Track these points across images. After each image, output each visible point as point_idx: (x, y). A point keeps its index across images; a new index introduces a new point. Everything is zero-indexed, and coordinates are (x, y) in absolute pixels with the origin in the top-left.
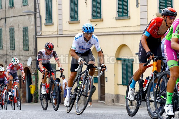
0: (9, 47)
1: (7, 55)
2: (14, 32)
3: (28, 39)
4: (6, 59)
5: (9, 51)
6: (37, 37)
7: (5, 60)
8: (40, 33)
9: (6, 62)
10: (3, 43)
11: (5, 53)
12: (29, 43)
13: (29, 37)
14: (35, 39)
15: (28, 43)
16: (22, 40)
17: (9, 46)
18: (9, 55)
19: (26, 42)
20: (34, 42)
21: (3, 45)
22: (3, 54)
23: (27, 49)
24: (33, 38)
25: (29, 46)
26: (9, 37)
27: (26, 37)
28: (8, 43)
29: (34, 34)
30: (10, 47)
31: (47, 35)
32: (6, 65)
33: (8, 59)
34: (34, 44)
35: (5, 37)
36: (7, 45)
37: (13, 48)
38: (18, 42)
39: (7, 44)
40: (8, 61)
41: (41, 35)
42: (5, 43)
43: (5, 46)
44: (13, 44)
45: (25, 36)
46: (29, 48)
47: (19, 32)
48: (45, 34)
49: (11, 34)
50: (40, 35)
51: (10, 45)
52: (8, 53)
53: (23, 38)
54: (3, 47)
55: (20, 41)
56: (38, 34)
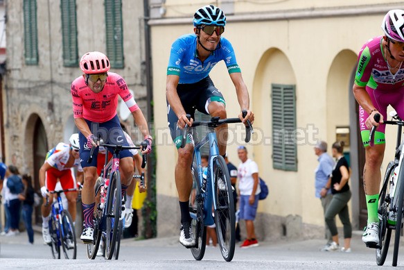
0: (61, 59)
1: (52, 82)
2: (76, 7)
3: (122, 30)
4: (50, 95)
5: (61, 70)
6: (150, 22)
7: (46, 101)
8: (161, 11)
9: (51, 106)
10: (39, 45)
11: (48, 78)
12: (126, 44)
13: (126, 23)
14: (143, 31)
15: (122, 43)
16: (103, 35)
17: (61, 53)
18: (60, 85)
19: (115, 41)
20: (140, 40)
21: (41, 49)
22: (39, 82)
23: (119, 62)
24: (138, 28)
25: (125, 54)
26: (59, 25)
27: (115, 24)
28: (58, 45)
29: (140, 13)
30: (64, 57)
31: (182, 17)
32: (50, 115)
33: (58, 95)
34: (141, 48)
35: (47, 26)
36: (53, 52)
37: (74, 61)
38: (89, 41)
39: (54, 48)
40: (56, 102)
41: (163, 17)
42: (48, 45)
43: (48, 53)
44: (73, 47)
45: (111, 21)
46: (123, 58)
47: (91, 8)
48: (177, 15)
49: (66, 14)
50: (159, 16)
51: (64, 50)
52: (57, 78)
53: (104, 26)
54: (41, 58)
55: (96, 36)
56: (155, 13)
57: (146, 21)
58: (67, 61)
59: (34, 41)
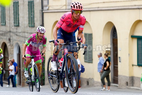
0: (13, 24)
1: (10, 32)
2: (18, 6)
3: (34, 14)
4: (9, 36)
5: (13, 27)
6: (43, 11)
7: (8, 38)
8: (47, 8)
9: (10, 40)
10: (6, 19)
11: (9, 30)
12: (35, 19)
13: (35, 11)
14: (41, 14)
15: (34, 18)
16: (27, 16)
17: (13, 22)
18: (13, 32)
19: (32, 18)
20: (40, 18)
21: (7, 20)
22: (6, 31)
23: (33, 25)
24: (39, 13)
25: (35, 22)
26: (13, 12)
27: (31, 12)
29: (40, 8)
30: (14, 23)
31: (54, 10)
32: (9, 43)
33: (12, 36)
34: (40, 20)
35: (9, 13)
36: (11, 21)
37: (18, 24)
38: (23, 17)
39: (11, 20)
40: (11, 38)
41: (48, 10)
42: (9, 19)
43: (9, 22)
44: (17, 19)
46: (34, 24)
47: (23, 6)
48: (53, 9)
49: (15, 8)
50: (46, 9)
51: (14, 20)
52: (12, 30)
53: (28, 12)
54: (7, 23)
55: (25, 16)
56: (45, 8)
57: (42, 11)
58: (15, 24)
59: (4, 17)
